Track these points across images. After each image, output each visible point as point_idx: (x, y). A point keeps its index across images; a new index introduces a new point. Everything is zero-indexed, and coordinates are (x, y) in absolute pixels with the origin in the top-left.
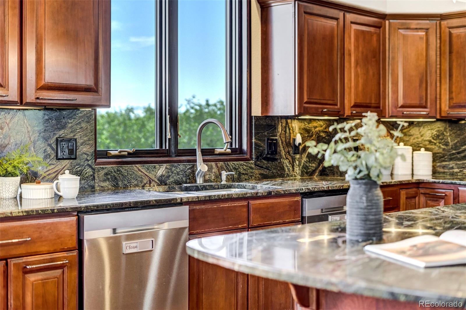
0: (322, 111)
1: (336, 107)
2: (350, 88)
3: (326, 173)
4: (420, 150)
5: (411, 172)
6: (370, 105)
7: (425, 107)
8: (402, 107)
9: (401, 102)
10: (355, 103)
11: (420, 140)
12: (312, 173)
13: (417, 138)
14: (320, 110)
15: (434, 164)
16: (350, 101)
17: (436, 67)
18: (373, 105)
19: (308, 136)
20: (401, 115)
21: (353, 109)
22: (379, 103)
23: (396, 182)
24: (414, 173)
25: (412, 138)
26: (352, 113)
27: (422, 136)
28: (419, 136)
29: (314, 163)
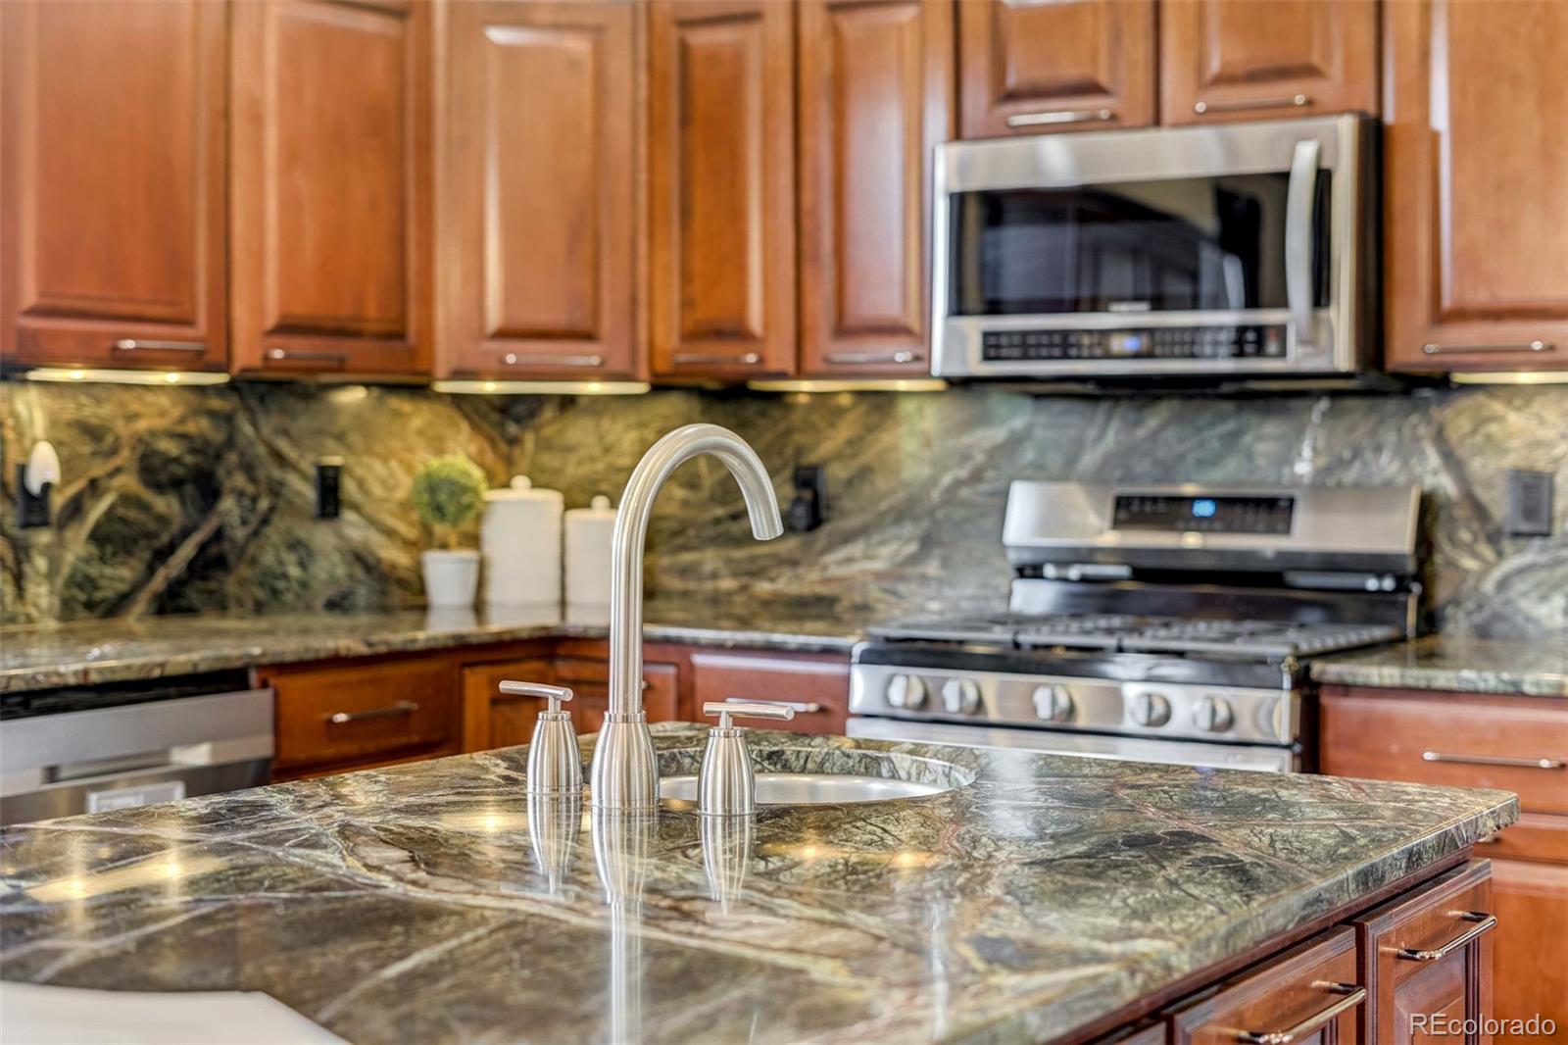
0: (115, 349)
1: (188, 332)
2: (258, 256)
3: (183, 603)
4: (588, 506)
5: (555, 595)
6: (353, 326)
7: (588, 336)
8: (503, 334)
9: (494, 318)
10: (284, 316)
11: (600, 466)
12: (115, 607)
13: (592, 459)
14: (108, 344)
15: (651, 558)
16: (258, 308)
17: (634, 183)
18: (371, 327)
19: (94, 454)
20: (494, 365)
21: (276, 340)
22: (403, 317)
23: (435, 639)
24: (571, 596)
25: (573, 459)
26: (266, 358)
27: (607, 450)
28: (597, 451)
29: (123, 563)
